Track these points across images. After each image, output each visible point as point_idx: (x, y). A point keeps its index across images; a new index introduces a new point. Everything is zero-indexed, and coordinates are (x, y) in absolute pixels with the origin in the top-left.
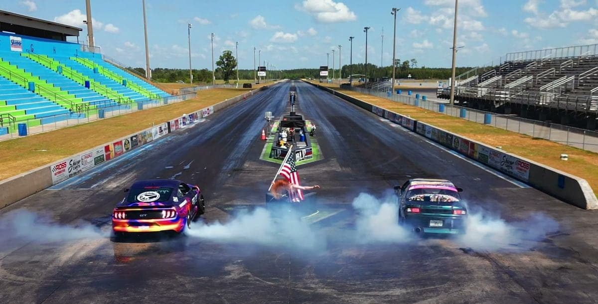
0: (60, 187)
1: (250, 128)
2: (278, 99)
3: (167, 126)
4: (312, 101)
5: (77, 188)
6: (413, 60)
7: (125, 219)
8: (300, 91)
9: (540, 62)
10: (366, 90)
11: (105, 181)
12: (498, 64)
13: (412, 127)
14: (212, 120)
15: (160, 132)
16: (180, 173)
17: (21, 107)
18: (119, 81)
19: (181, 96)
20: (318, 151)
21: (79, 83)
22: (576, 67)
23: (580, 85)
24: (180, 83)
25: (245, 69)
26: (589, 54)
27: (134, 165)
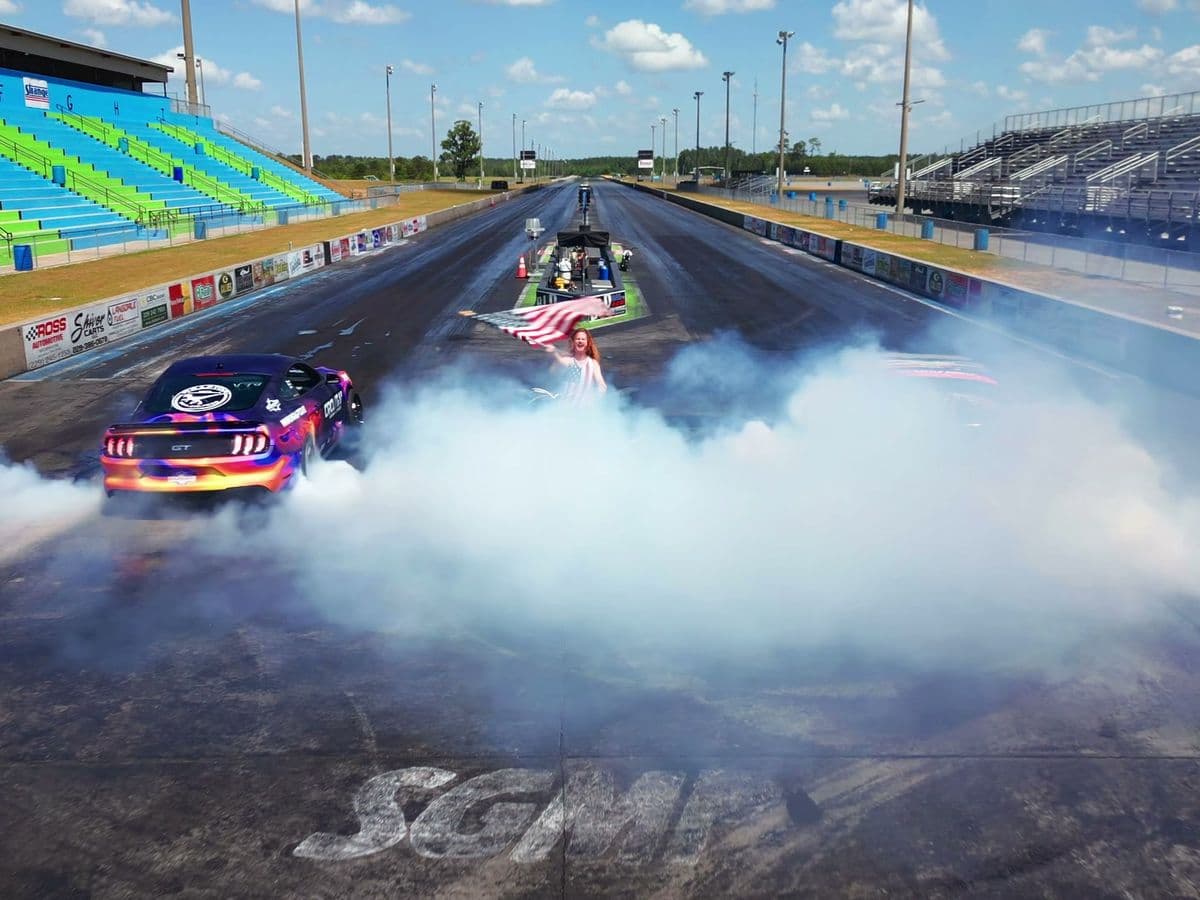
0: (43, 375)
1: (495, 257)
2: (556, 206)
3: (322, 250)
4: (624, 210)
5: (81, 376)
6: (811, 141)
7: (132, 458)
8: (600, 194)
9: (1078, 130)
10: (728, 191)
11: (152, 361)
12: (990, 139)
13: (830, 253)
14: (420, 242)
15: (306, 262)
16: (328, 345)
17: (32, 215)
18: (244, 169)
19: (368, 201)
20: (638, 299)
21: (162, 172)
22: (1153, 138)
23: (1168, 172)
24: (371, 181)
25: (496, 157)
26: (1181, 112)
27: (229, 328)
